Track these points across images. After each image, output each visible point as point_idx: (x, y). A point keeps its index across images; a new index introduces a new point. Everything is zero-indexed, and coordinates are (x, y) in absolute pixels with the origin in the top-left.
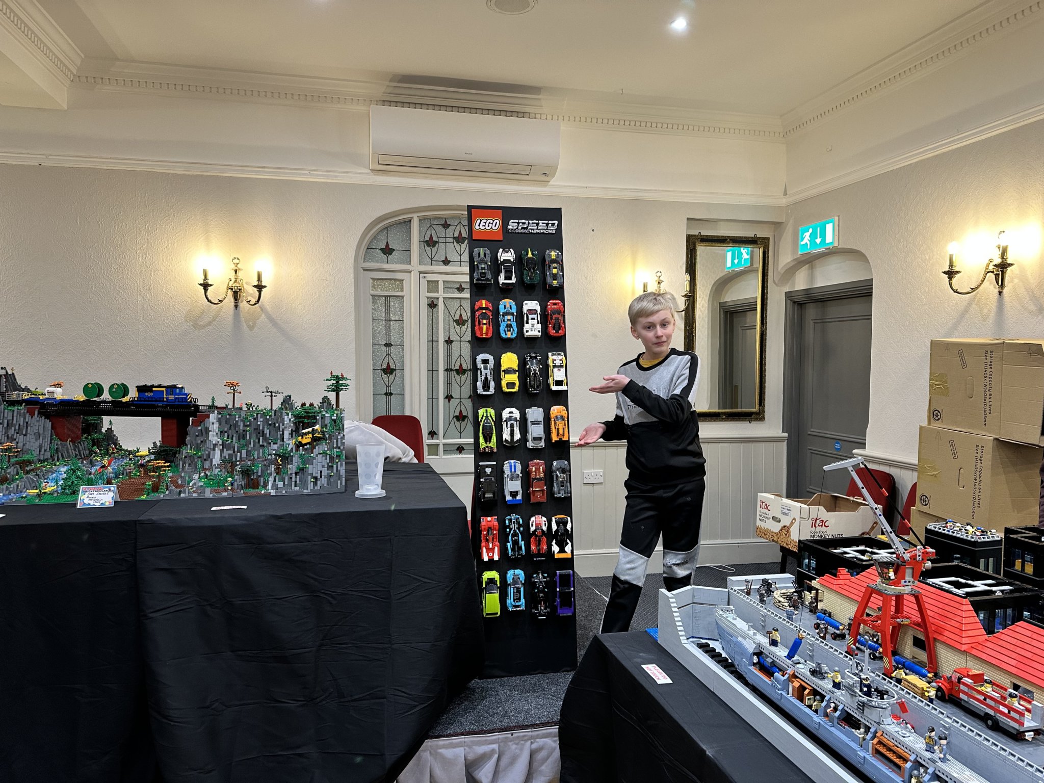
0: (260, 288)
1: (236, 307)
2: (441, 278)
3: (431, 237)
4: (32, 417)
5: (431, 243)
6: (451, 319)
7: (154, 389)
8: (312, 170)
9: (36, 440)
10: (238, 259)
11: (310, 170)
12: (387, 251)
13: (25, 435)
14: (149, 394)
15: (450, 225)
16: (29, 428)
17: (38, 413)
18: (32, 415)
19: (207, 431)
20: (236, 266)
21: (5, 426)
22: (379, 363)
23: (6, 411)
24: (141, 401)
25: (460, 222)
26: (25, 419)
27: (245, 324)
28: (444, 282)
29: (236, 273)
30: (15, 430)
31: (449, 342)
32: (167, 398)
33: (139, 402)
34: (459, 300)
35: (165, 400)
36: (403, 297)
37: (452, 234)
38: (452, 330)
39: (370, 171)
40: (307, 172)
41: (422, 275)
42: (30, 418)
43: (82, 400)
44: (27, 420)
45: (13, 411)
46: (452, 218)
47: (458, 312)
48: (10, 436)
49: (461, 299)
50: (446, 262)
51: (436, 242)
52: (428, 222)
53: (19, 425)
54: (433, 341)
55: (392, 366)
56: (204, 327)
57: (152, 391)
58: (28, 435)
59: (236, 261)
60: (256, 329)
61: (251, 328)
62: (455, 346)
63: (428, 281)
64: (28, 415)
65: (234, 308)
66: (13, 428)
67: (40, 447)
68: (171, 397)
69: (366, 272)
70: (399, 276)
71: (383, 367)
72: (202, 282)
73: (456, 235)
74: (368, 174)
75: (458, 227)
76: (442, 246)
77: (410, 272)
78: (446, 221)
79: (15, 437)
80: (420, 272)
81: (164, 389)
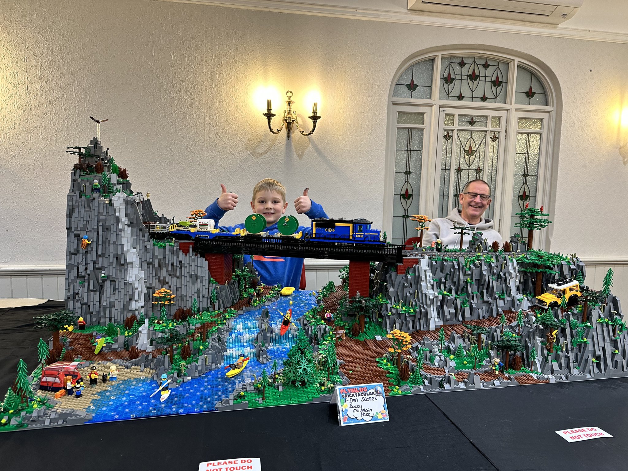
0: (315, 118)
1: (288, 137)
2: (457, 112)
3: (449, 74)
4: (186, 255)
5: (448, 80)
6: (462, 150)
7: (337, 224)
8: (359, 9)
9: (193, 284)
10: (291, 92)
11: (357, 9)
12: (412, 87)
13: (178, 277)
14: (330, 230)
15: (465, 64)
16: (183, 268)
17: (193, 250)
18: (186, 252)
19: (418, 280)
20: (290, 99)
21: (156, 266)
22: (399, 189)
23: (156, 248)
24: (319, 238)
25: (475, 61)
26: (178, 257)
27: (295, 153)
28: (459, 115)
29: (289, 106)
30: (167, 271)
31: (459, 170)
32: (354, 236)
33: (317, 240)
34: (470, 132)
35: (351, 238)
36: (422, 129)
37: (467, 72)
38: (462, 159)
39: (406, 11)
40: (354, 10)
41: (441, 109)
42: (184, 255)
43: (243, 235)
44: (180, 259)
45: (165, 248)
46: (468, 57)
47: (469, 143)
48: (162, 278)
49: (472, 131)
50: (460, 97)
51: (454, 79)
52: (448, 60)
53: (172, 264)
54: (445, 169)
55: (410, 192)
56: (261, 155)
57: (333, 226)
58: (183, 278)
59: (289, 94)
60: (304, 157)
61: (300, 156)
62: (464, 174)
63: (446, 115)
64: (181, 253)
65: (287, 138)
66: (165, 269)
67: (198, 292)
68: (359, 235)
69: (395, 106)
70: (421, 110)
71: (402, 193)
72: (266, 112)
73: (470, 73)
74: (406, 13)
75: (472, 66)
76: (457, 82)
77: (431, 106)
78: (463, 60)
79: (167, 280)
80: (441, 106)
81: (351, 225)
